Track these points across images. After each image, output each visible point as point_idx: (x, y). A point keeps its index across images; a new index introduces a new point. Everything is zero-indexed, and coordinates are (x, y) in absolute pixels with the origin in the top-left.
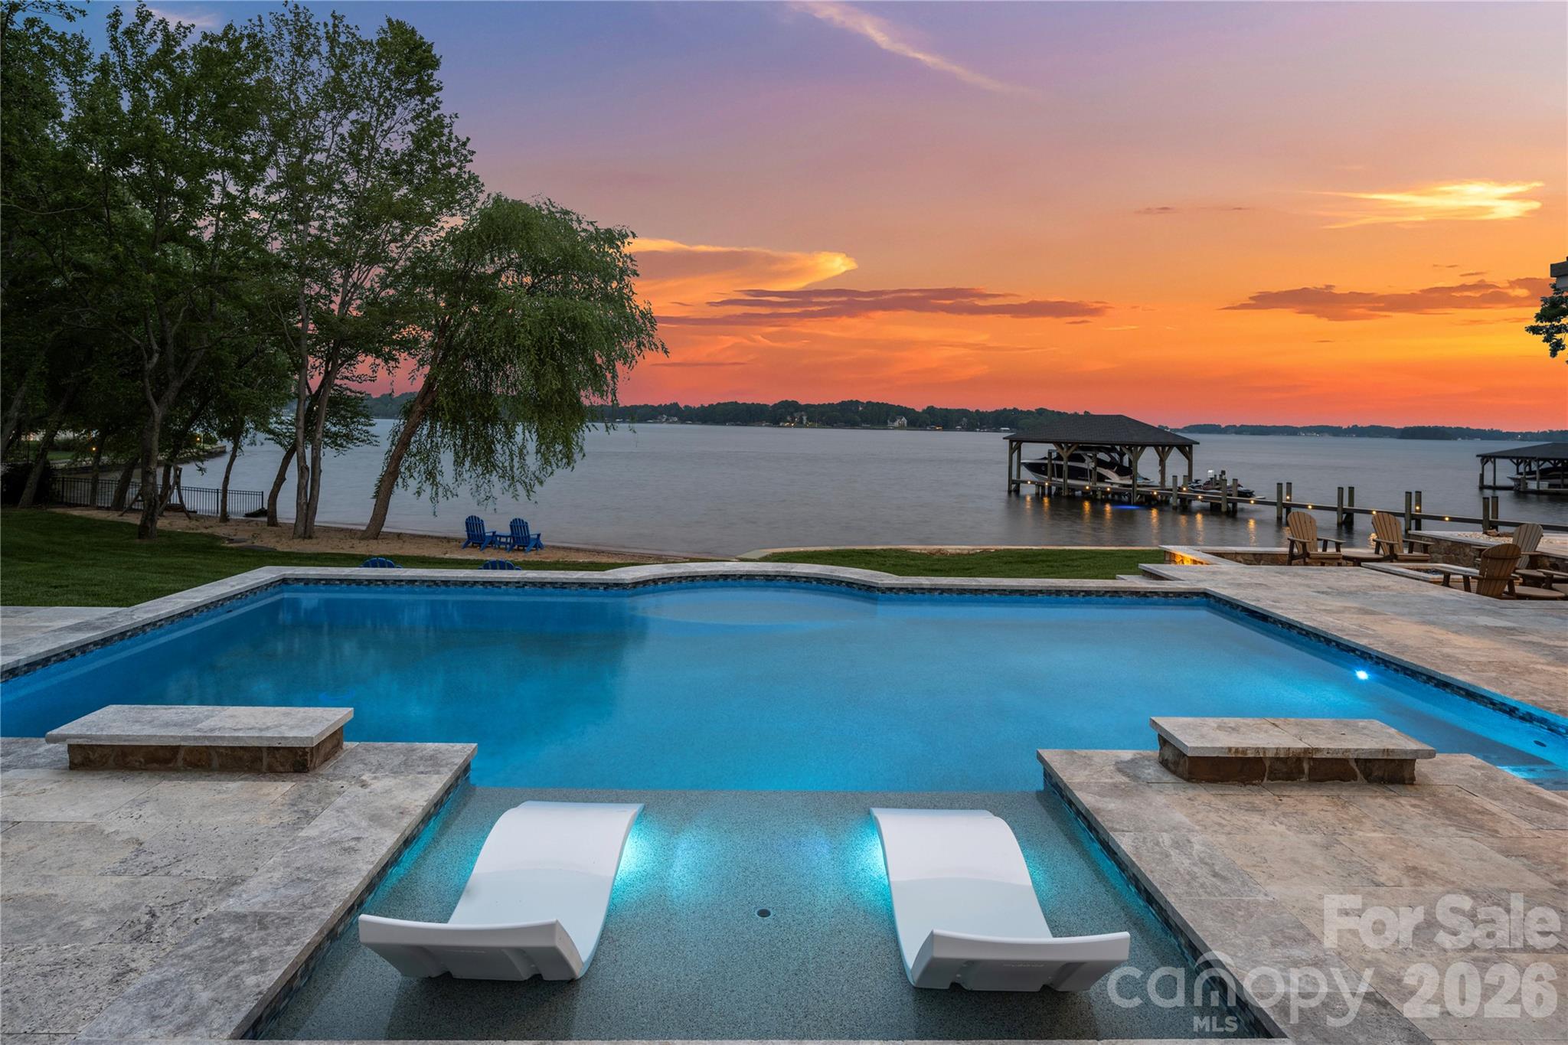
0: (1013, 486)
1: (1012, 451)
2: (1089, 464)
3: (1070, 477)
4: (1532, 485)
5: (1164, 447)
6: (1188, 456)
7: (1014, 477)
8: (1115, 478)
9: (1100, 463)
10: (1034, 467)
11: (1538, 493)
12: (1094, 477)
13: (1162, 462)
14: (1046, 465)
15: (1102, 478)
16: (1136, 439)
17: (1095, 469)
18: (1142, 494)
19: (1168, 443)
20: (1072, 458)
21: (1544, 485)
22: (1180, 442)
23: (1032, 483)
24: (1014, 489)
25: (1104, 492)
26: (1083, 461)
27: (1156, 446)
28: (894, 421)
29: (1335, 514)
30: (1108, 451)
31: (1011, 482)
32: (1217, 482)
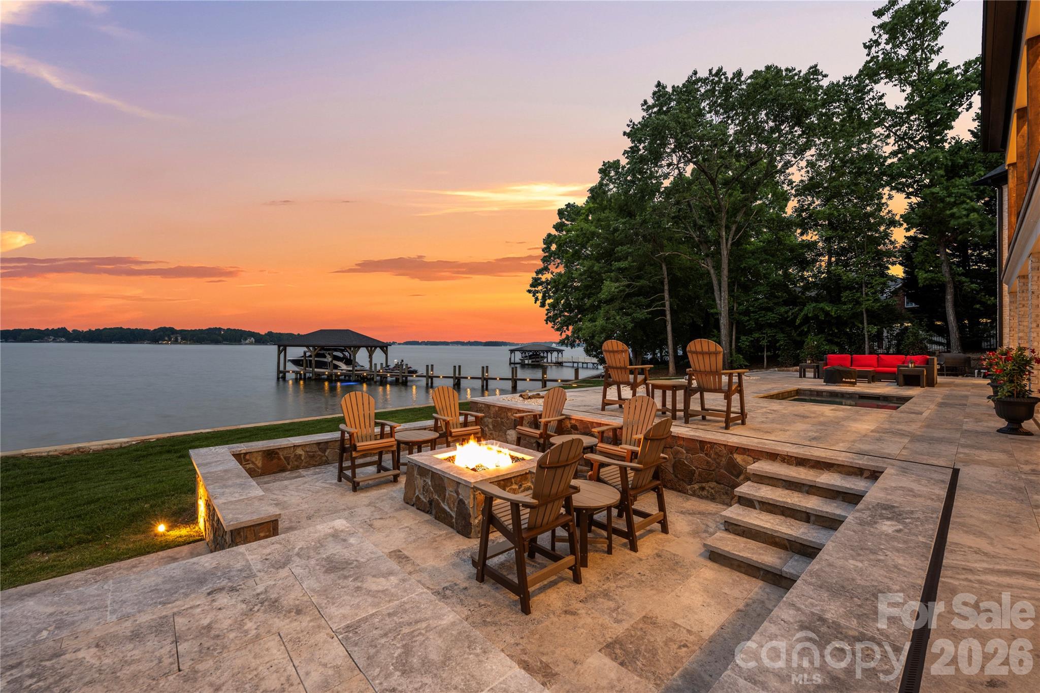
0: (281, 375)
1: (279, 353)
2: (329, 359)
3: (316, 367)
4: (526, 362)
5: (371, 347)
6: (386, 353)
7: (282, 368)
8: (344, 367)
9: (336, 358)
10: (296, 362)
11: (528, 365)
12: (332, 366)
13: (370, 356)
14: (302, 360)
15: (336, 367)
16: (354, 343)
17: (332, 361)
18: (358, 376)
19: (372, 345)
20: (318, 355)
21: (530, 361)
22: (381, 345)
23: (293, 372)
24: (282, 376)
25: (336, 375)
26: (325, 357)
27: (367, 347)
28: (246, 339)
29: (452, 380)
30: (342, 351)
31: (279, 372)
32: (398, 366)
